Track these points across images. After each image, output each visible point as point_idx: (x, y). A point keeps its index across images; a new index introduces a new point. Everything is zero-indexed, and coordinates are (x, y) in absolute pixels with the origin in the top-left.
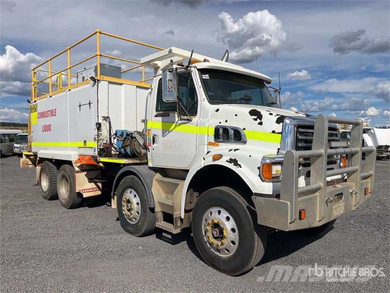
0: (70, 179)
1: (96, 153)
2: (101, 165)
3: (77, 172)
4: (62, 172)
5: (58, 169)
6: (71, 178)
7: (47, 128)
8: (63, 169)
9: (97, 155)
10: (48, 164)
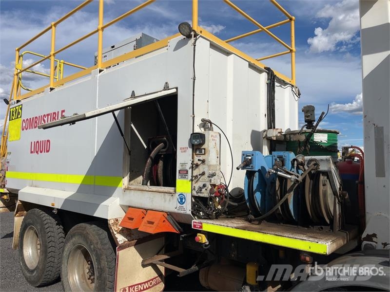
0: (99, 260)
1: (187, 208)
2: (203, 239)
3: (123, 247)
4: (76, 240)
5: (66, 231)
6: (104, 257)
7: (42, 147)
8: (81, 234)
9: (190, 213)
10: (39, 216)
